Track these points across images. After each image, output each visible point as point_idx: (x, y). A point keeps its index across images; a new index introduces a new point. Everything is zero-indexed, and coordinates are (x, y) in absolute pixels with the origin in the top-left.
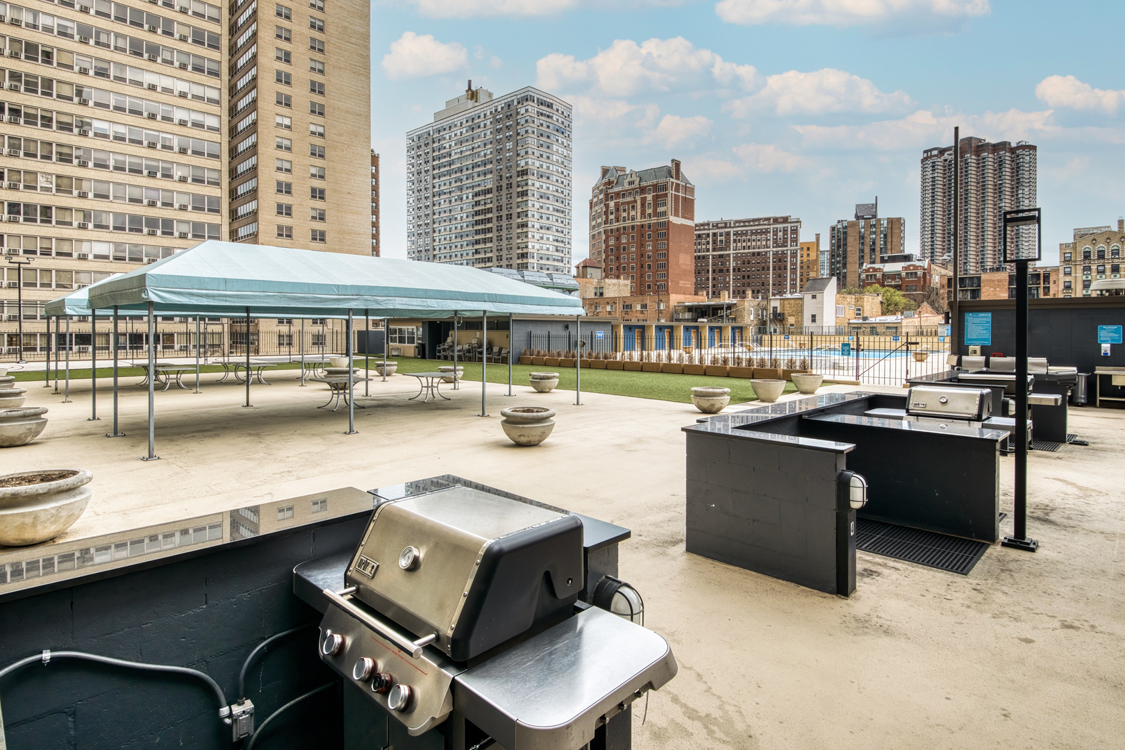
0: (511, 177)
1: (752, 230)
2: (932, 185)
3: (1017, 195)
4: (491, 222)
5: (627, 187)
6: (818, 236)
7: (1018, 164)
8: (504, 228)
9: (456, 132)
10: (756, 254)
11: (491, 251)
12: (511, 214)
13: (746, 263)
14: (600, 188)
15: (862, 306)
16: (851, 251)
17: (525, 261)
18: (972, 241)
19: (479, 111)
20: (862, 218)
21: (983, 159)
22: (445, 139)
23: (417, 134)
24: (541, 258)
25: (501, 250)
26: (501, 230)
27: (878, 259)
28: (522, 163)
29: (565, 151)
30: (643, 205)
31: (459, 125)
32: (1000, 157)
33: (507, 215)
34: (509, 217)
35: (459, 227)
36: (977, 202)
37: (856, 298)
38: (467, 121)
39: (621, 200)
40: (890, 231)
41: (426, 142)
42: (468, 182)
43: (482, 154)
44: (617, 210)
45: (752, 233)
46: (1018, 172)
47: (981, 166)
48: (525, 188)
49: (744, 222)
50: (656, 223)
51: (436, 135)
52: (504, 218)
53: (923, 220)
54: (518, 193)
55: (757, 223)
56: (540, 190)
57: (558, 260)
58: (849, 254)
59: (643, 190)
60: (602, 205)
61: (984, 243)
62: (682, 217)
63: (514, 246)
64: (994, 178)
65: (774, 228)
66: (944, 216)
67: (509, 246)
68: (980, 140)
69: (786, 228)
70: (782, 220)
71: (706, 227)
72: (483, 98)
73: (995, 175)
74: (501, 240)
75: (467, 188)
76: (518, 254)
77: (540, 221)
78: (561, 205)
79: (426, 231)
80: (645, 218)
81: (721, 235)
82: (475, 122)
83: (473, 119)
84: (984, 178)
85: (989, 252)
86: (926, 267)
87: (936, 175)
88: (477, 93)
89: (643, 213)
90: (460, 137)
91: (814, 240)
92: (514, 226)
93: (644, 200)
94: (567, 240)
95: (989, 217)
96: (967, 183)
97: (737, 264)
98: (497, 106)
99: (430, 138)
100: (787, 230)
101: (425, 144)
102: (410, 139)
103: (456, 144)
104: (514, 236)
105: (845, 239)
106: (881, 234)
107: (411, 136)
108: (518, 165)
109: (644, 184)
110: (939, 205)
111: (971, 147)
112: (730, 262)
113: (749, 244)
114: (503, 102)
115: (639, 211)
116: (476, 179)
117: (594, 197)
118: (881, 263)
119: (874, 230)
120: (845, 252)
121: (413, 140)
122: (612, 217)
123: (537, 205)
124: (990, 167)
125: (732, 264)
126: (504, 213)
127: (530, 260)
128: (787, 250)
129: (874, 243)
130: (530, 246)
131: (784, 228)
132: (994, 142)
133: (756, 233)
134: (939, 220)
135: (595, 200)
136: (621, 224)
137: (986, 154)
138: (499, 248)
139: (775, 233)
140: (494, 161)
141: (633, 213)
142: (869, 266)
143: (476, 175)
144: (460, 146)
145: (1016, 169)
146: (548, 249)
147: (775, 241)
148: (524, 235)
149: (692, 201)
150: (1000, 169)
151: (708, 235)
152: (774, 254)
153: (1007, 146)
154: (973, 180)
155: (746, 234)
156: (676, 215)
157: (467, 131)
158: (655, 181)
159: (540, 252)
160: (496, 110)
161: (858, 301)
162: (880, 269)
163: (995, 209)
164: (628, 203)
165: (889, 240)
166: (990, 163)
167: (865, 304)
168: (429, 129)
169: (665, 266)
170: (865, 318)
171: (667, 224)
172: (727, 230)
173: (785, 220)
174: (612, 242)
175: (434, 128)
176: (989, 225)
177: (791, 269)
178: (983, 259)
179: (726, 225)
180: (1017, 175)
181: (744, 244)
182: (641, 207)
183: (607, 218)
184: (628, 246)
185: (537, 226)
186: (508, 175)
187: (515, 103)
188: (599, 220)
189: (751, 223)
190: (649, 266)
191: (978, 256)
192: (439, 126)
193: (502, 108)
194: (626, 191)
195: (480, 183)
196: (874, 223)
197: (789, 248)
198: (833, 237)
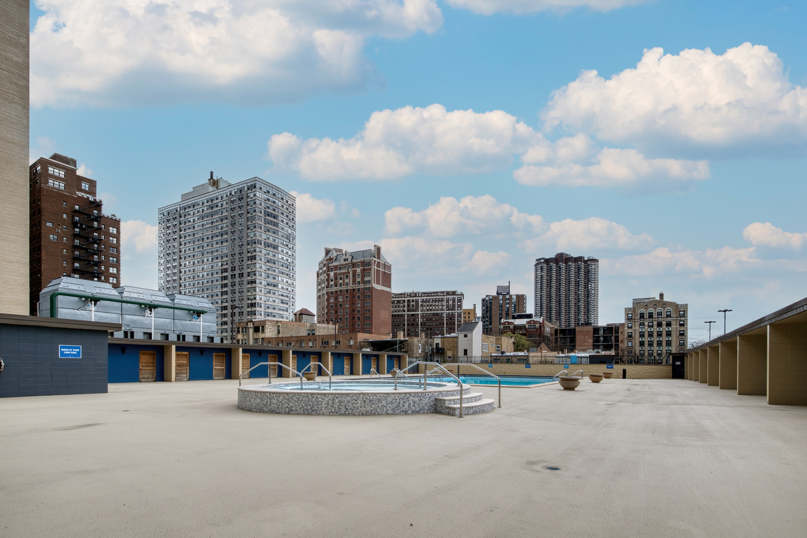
0: (242, 245)
1: (432, 299)
2: (541, 280)
3: (588, 287)
4: (227, 279)
5: (343, 262)
6: (475, 305)
7: (588, 269)
8: (237, 284)
9: (198, 210)
10: (435, 315)
11: (227, 302)
12: (242, 274)
13: (429, 320)
14: (324, 263)
15: (501, 345)
16: (495, 314)
17: (253, 309)
18: (563, 313)
19: (217, 194)
20: (501, 294)
21: (569, 266)
22: (189, 214)
23: (167, 210)
24: (268, 308)
25: (235, 300)
26: (235, 285)
27: (511, 316)
28: (252, 235)
29: (289, 230)
30: (354, 275)
31: (201, 204)
32: (579, 265)
33: (239, 274)
34: (241, 275)
35: (201, 283)
36: (566, 291)
37: (496, 339)
38: (207, 202)
39: (338, 271)
40: (517, 302)
41: (174, 216)
42: (208, 248)
43: (220, 227)
44: (336, 278)
45: (433, 301)
46: (588, 274)
47: (568, 270)
48: (254, 254)
49: (428, 293)
50: (363, 288)
51: (182, 211)
52: (237, 276)
53: (536, 300)
54: (248, 257)
55: (436, 294)
56: (267, 256)
57: (283, 310)
58: (493, 316)
59: (354, 265)
60: (325, 275)
61: (570, 315)
62: (382, 285)
63: (245, 298)
64: (575, 277)
65: (446, 298)
66: (547, 298)
67: (240, 298)
68: (567, 255)
69: (455, 298)
70: (452, 293)
71: (403, 296)
72: (222, 185)
73: (576, 275)
74: (235, 293)
75: (207, 252)
76: (248, 304)
77: (267, 279)
78: (286, 269)
79: (174, 285)
80: (355, 284)
81: (413, 301)
82: (214, 202)
83: (212, 200)
84: (570, 277)
85: (572, 320)
86: (541, 322)
87: (543, 274)
88: (218, 181)
89: (354, 281)
90: (202, 213)
91: (473, 308)
92: (245, 282)
93: (354, 272)
94: (291, 296)
95: (573, 300)
96: (560, 279)
97: (423, 320)
98: (231, 191)
99: (178, 213)
100: (455, 300)
101: (173, 218)
102: (161, 214)
103: (198, 219)
104: (245, 290)
105: (491, 307)
106: (512, 304)
107: (162, 212)
108: (248, 236)
109: (354, 261)
110: (544, 292)
111: (562, 258)
112: (418, 319)
113: (431, 308)
114: (236, 188)
115: (351, 279)
116: (215, 246)
117: (320, 269)
118: (513, 319)
119: (508, 301)
120: (491, 315)
121: (164, 215)
122: (332, 283)
123: (264, 268)
124: (573, 271)
125: (420, 320)
126: (237, 272)
127: (258, 309)
128: (455, 313)
129: (508, 309)
130: (258, 298)
131: (453, 298)
132: (575, 256)
133: (436, 301)
134: (544, 300)
135: (321, 271)
136: (338, 288)
137: (571, 263)
138: (233, 299)
139: (448, 301)
140: (229, 233)
141: (347, 281)
142: (505, 321)
143: (215, 243)
144: (202, 220)
145: (587, 272)
146: (274, 301)
147: (448, 306)
148: (253, 289)
149: (390, 275)
150: (579, 272)
151: (404, 301)
152: (446, 315)
153: (583, 259)
154: (563, 278)
155: (429, 301)
156: (378, 283)
157: (207, 209)
158: (362, 260)
159: (267, 303)
160: (230, 194)
161: (498, 341)
162: (512, 323)
163: (576, 295)
164: (343, 274)
165: (517, 308)
166: (573, 269)
167: (503, 343)
168: (177, 206)
169: (370, 318)
170: (503, 353)
171: (371, 289)
172: (416, 298)
173: (454, 293)
174: (332, 301)
175: (181, 206)
176: (573, 304)
177: (458, 324)
178: (569, 324)
179: (415, 295)
180: (588, 276)
181: (428, 308)
182: (353, 277)
183: (328, 284)
184: (344, 303)
185: (264, 283)
186: (240, 244)
187: (246, 189)
188: (323, 285)
189: (432, 295)
190: (359, 318)
191: (566, 322)
192: (185, 204)
193: (235, 192)
194: (342, 265)
195: (218, 249)
196: (508, 297)
197: (456, 312)
198: (483, 305)
